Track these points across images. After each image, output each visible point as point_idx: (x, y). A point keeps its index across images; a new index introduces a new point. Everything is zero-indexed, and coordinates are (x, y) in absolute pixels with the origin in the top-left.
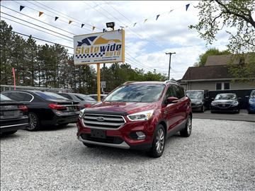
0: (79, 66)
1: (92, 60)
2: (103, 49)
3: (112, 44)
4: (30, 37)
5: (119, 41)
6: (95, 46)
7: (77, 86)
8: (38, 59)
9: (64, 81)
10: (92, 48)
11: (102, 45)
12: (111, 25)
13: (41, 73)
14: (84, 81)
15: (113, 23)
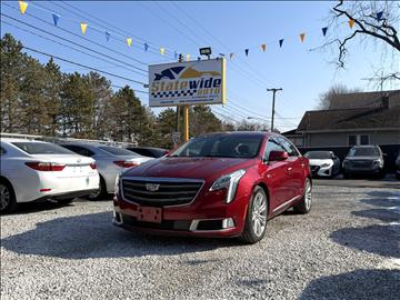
3: (207, 78)
4: (51, 60)
5: (218, 74)
6: (181, 81)
8: (62, 96)
10: (177, 83)
11: (192, 80)
12: (206, 51)
13: (66, 119)
14: (136, 132)
15: (210, 49)
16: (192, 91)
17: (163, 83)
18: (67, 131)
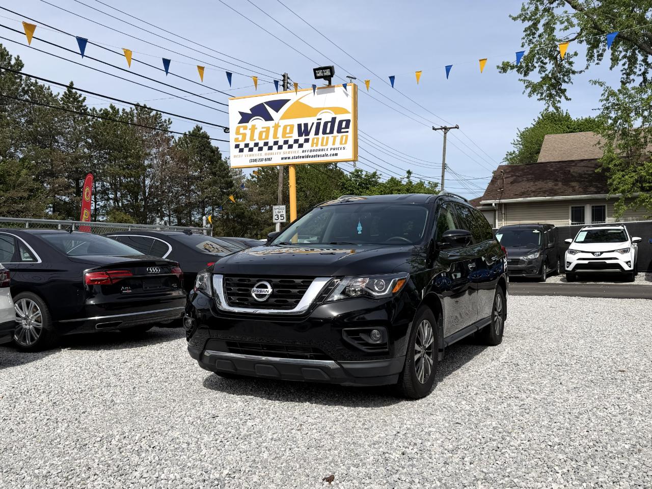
1: (277, 155)
2: (304, 131)
3: (326, 117)
4: (70, 87)
5: (345, 111)
6: (283, 123)
8: (89, 146)
10: (276, 127)
11: (302, 121)
15: (331, 69)
17: (253, 128)
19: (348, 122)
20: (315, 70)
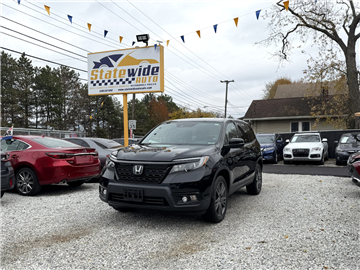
0: (96, 97)
1: (115, 88)
3: (145, 65)
5: (156, 62)
6: (119, 68)
7: (94, 127)
8: (32, 87)
9: (73, 119)
10: (115, 71)
11: (131, 67)
12: (144, 38)
13: (39, 108)
14: (104, 120)
15: (147, 36)
16: (130, 79)
17: (102, 71)
18: (39, 119)
19: (158, 68)
20: (137, 36)
